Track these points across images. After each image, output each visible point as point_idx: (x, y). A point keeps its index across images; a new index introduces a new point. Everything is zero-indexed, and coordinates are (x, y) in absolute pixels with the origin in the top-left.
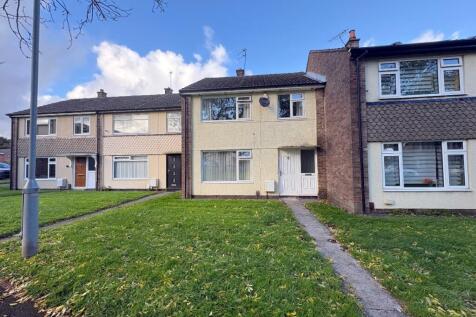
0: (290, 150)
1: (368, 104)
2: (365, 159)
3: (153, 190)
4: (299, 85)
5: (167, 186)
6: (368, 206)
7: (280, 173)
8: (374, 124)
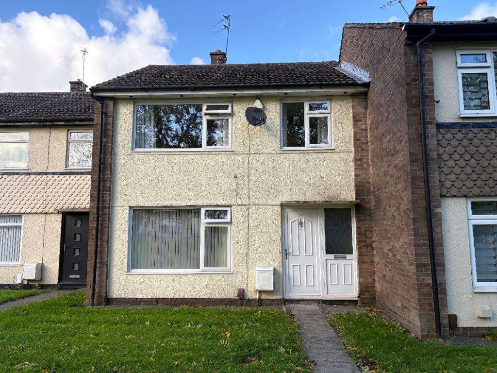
0: (303, 207)
1: (440, 126)
2: (437, 230)
3: (27, 286)
4: (321, 86)
5: (60, 278)
6: (445, 321)
7: (285, 254)
8: (451, 163)
